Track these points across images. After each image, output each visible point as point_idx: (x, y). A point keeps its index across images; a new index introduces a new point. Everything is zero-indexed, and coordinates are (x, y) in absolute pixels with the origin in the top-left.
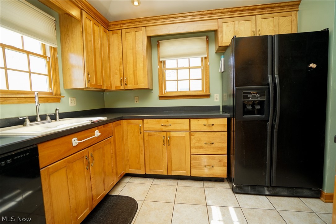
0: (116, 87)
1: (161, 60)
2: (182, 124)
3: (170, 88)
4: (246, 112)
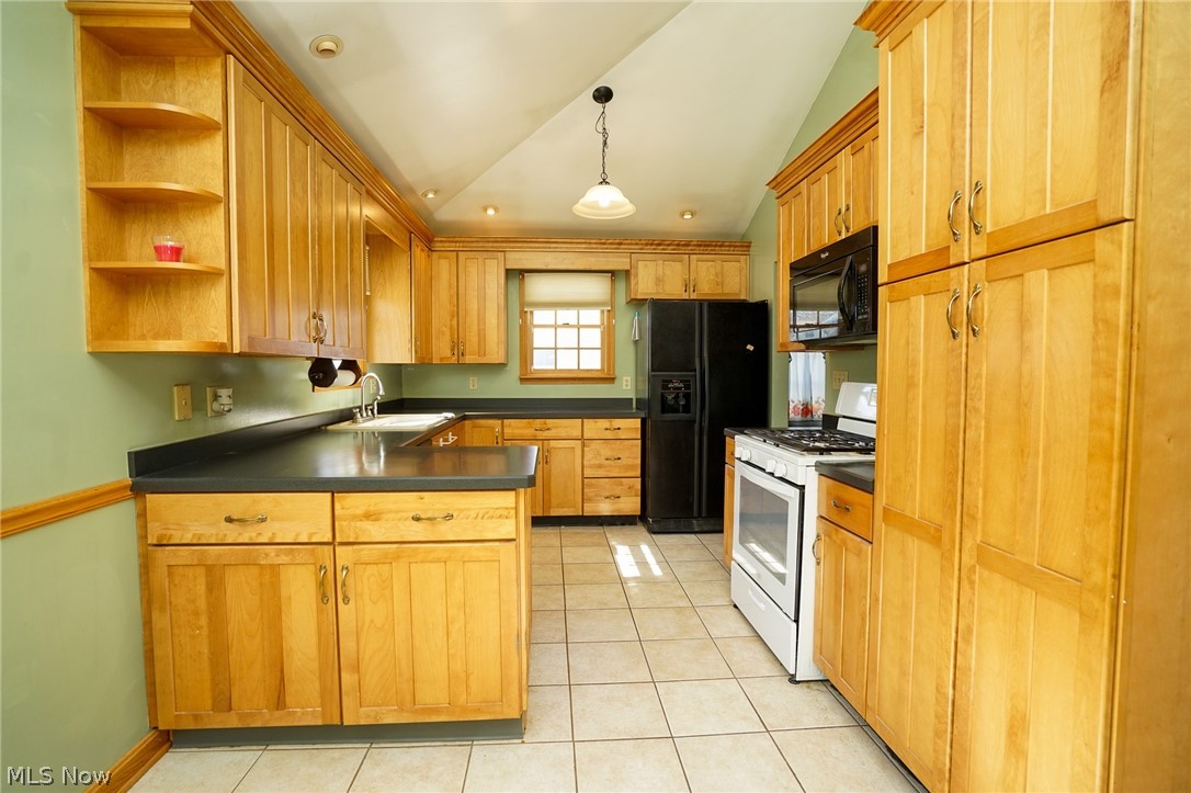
0: (441, 359)
1: (525, 310)
2: (570, 426)
3: (541, 362)
4: (666, 408)
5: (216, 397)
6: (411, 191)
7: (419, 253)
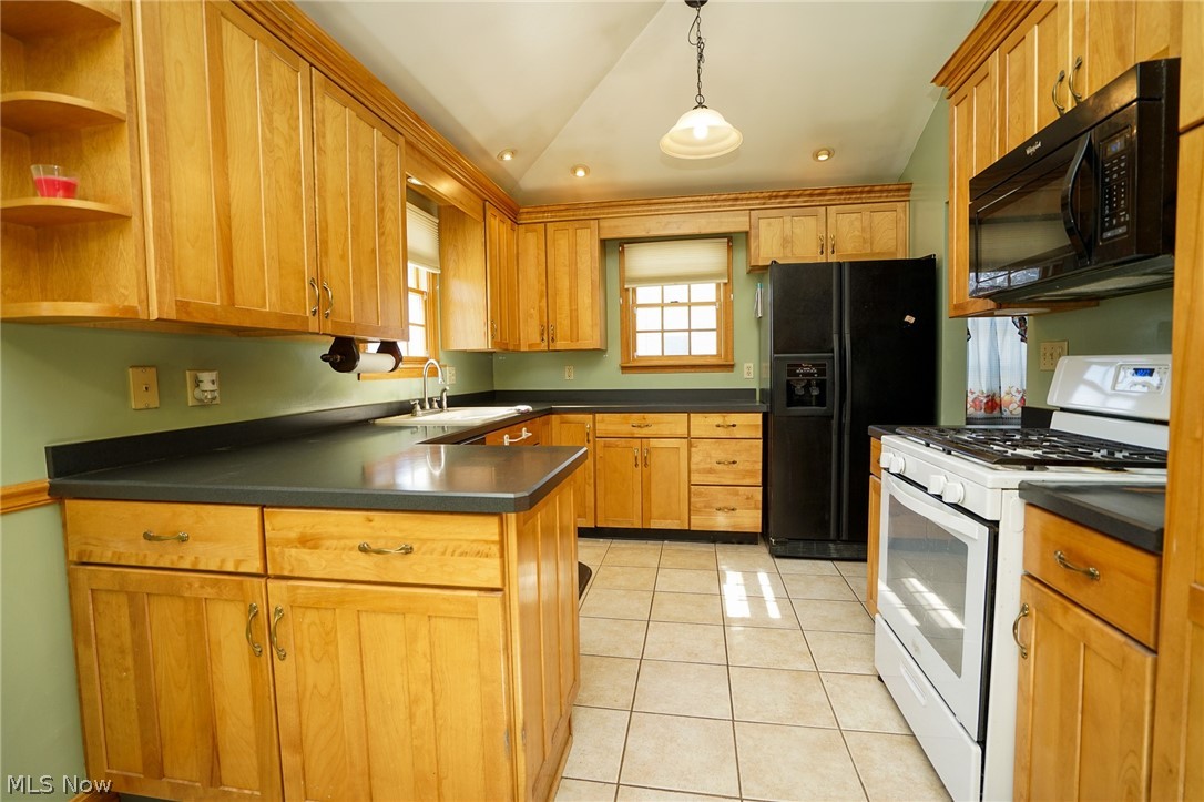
0: (530, 346)
1: (626, 287)
2: (674, 423)
3: (647, 347)
4: (793, 399)
5: (198, 383)
6: (484, 152)
7: (498, 226)
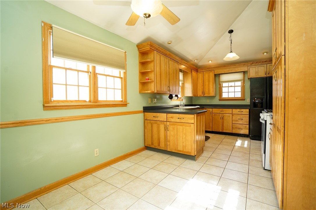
0: (200, 95)
1: (220, 83)
2: (229, 111)
3: (225, 95)
4: (255, 106)
5: (154, 100)
6: (191, 61)
7: (194, 73)
